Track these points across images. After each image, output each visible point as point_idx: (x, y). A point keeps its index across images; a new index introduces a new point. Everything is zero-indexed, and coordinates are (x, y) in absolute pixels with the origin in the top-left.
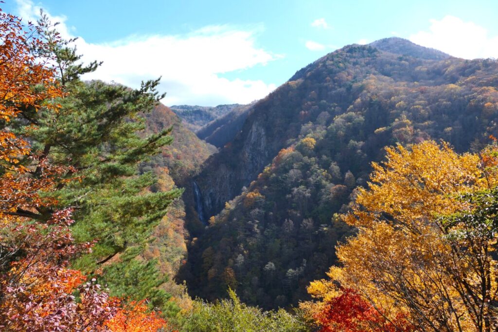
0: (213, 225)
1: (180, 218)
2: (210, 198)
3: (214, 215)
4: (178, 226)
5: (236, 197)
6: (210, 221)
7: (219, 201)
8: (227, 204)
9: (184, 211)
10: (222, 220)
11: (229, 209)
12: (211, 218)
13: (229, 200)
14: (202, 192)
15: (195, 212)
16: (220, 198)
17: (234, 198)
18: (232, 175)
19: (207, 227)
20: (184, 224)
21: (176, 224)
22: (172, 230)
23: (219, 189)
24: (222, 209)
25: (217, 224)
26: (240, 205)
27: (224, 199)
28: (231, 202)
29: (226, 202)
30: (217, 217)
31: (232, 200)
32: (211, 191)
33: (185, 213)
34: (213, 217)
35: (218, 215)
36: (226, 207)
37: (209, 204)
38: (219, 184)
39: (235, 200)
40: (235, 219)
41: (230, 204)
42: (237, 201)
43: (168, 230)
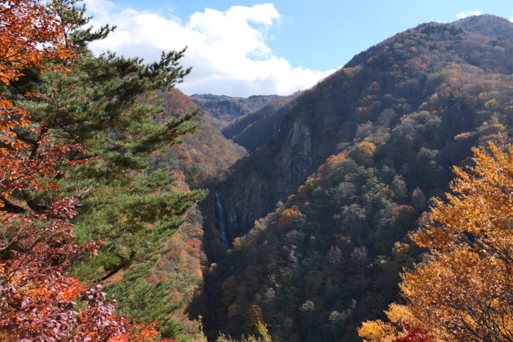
0: (238, 249)
1: (196, 237)
2: (235, 214)
3: (239, 236)
4: (194, 247)
5: (269, 214)
6: (234, 243)
7: (247, 218)
8: (256, 222)
9: (202, 229)
10: (249, 243)
11: (259, 229)
12: (235, 240)
13: (259, 218)
14: (226, 206)
15: (215, 231)
16: (248, 214)
17: (266, 215)
18: (265, 186)
19: (229, 251)
20: (201, 245)
21: (191, 245)
22: (186, 252)
23: (246, 203)
24: (250, 229)
25: (242, 248)
26: (273, 224)
27: (253, 216)
28: (261, 220)
29: (256, 221)
30: (242, 238)
31: (264, 218)
32: (238, 205)
33: (202, 231)
34: (238, 238)
35: (245, 236)
36: (255, 227)
37: (234, 222)
38: (247, 196)
39: (267, 218)
40: (266, 242)
41: (260, 223)
42: (270, 219)
43: (180, 251)
